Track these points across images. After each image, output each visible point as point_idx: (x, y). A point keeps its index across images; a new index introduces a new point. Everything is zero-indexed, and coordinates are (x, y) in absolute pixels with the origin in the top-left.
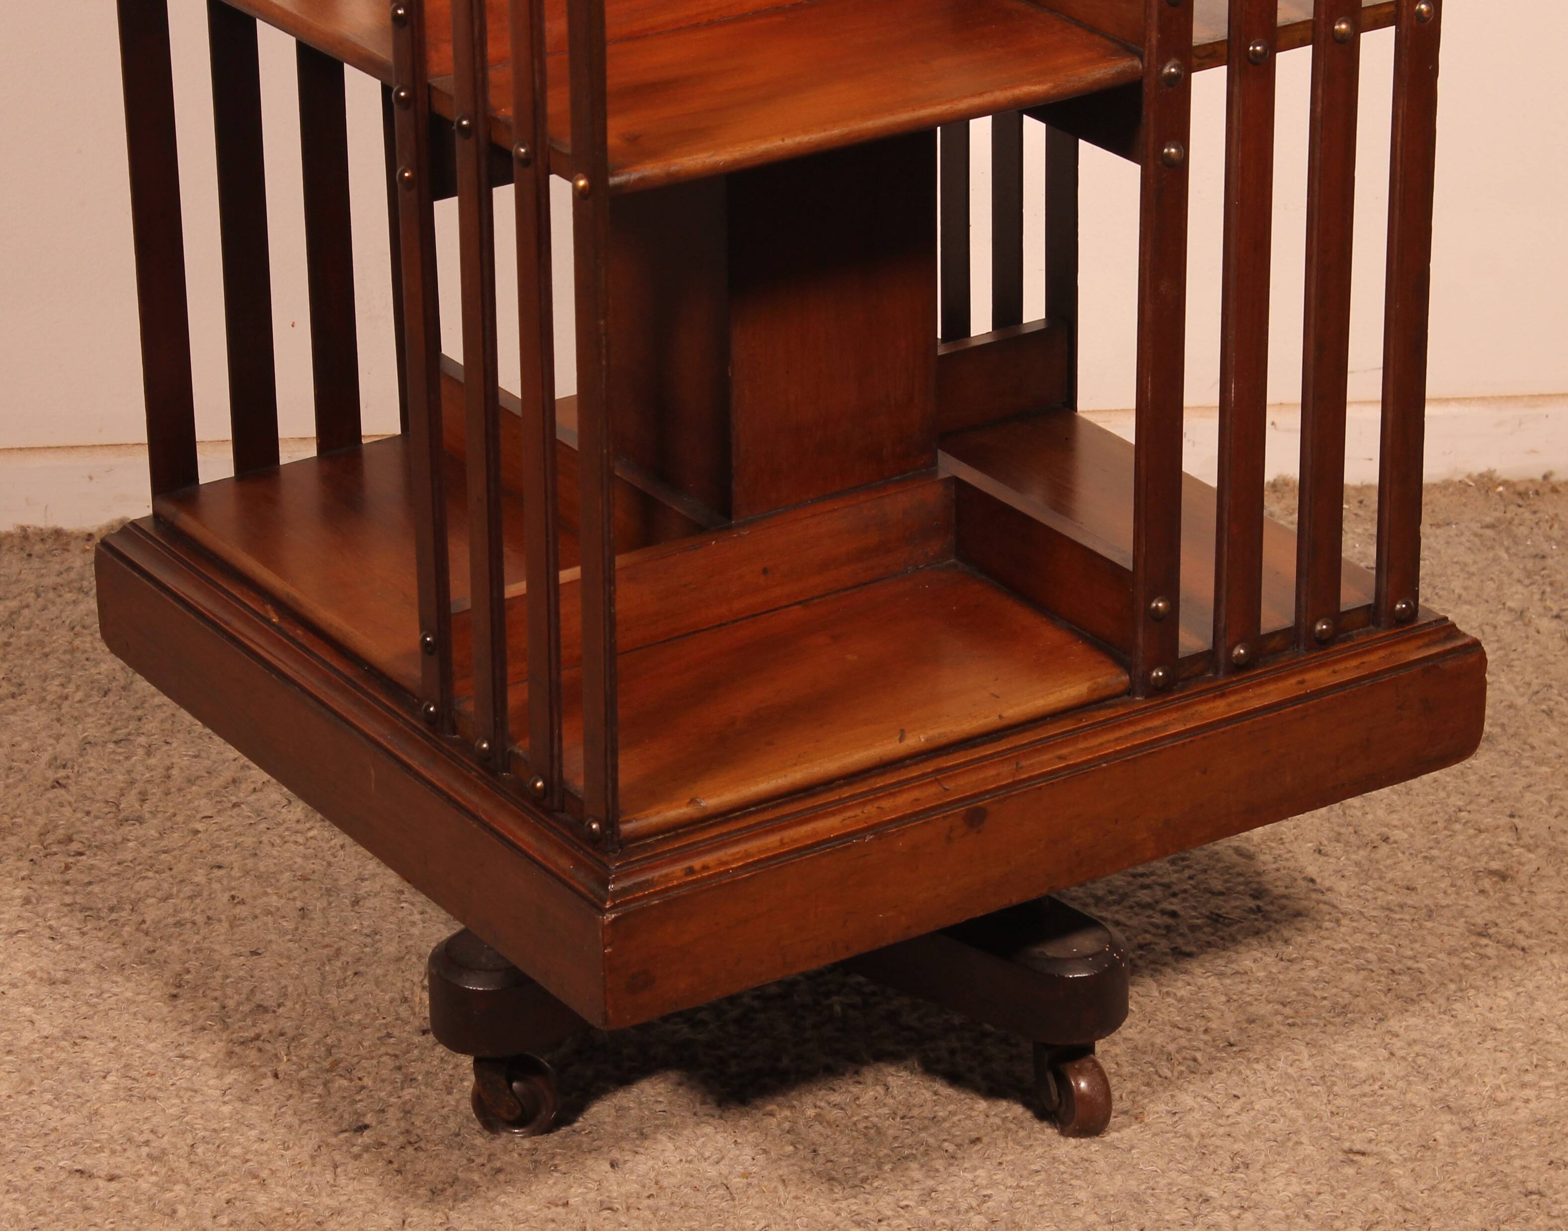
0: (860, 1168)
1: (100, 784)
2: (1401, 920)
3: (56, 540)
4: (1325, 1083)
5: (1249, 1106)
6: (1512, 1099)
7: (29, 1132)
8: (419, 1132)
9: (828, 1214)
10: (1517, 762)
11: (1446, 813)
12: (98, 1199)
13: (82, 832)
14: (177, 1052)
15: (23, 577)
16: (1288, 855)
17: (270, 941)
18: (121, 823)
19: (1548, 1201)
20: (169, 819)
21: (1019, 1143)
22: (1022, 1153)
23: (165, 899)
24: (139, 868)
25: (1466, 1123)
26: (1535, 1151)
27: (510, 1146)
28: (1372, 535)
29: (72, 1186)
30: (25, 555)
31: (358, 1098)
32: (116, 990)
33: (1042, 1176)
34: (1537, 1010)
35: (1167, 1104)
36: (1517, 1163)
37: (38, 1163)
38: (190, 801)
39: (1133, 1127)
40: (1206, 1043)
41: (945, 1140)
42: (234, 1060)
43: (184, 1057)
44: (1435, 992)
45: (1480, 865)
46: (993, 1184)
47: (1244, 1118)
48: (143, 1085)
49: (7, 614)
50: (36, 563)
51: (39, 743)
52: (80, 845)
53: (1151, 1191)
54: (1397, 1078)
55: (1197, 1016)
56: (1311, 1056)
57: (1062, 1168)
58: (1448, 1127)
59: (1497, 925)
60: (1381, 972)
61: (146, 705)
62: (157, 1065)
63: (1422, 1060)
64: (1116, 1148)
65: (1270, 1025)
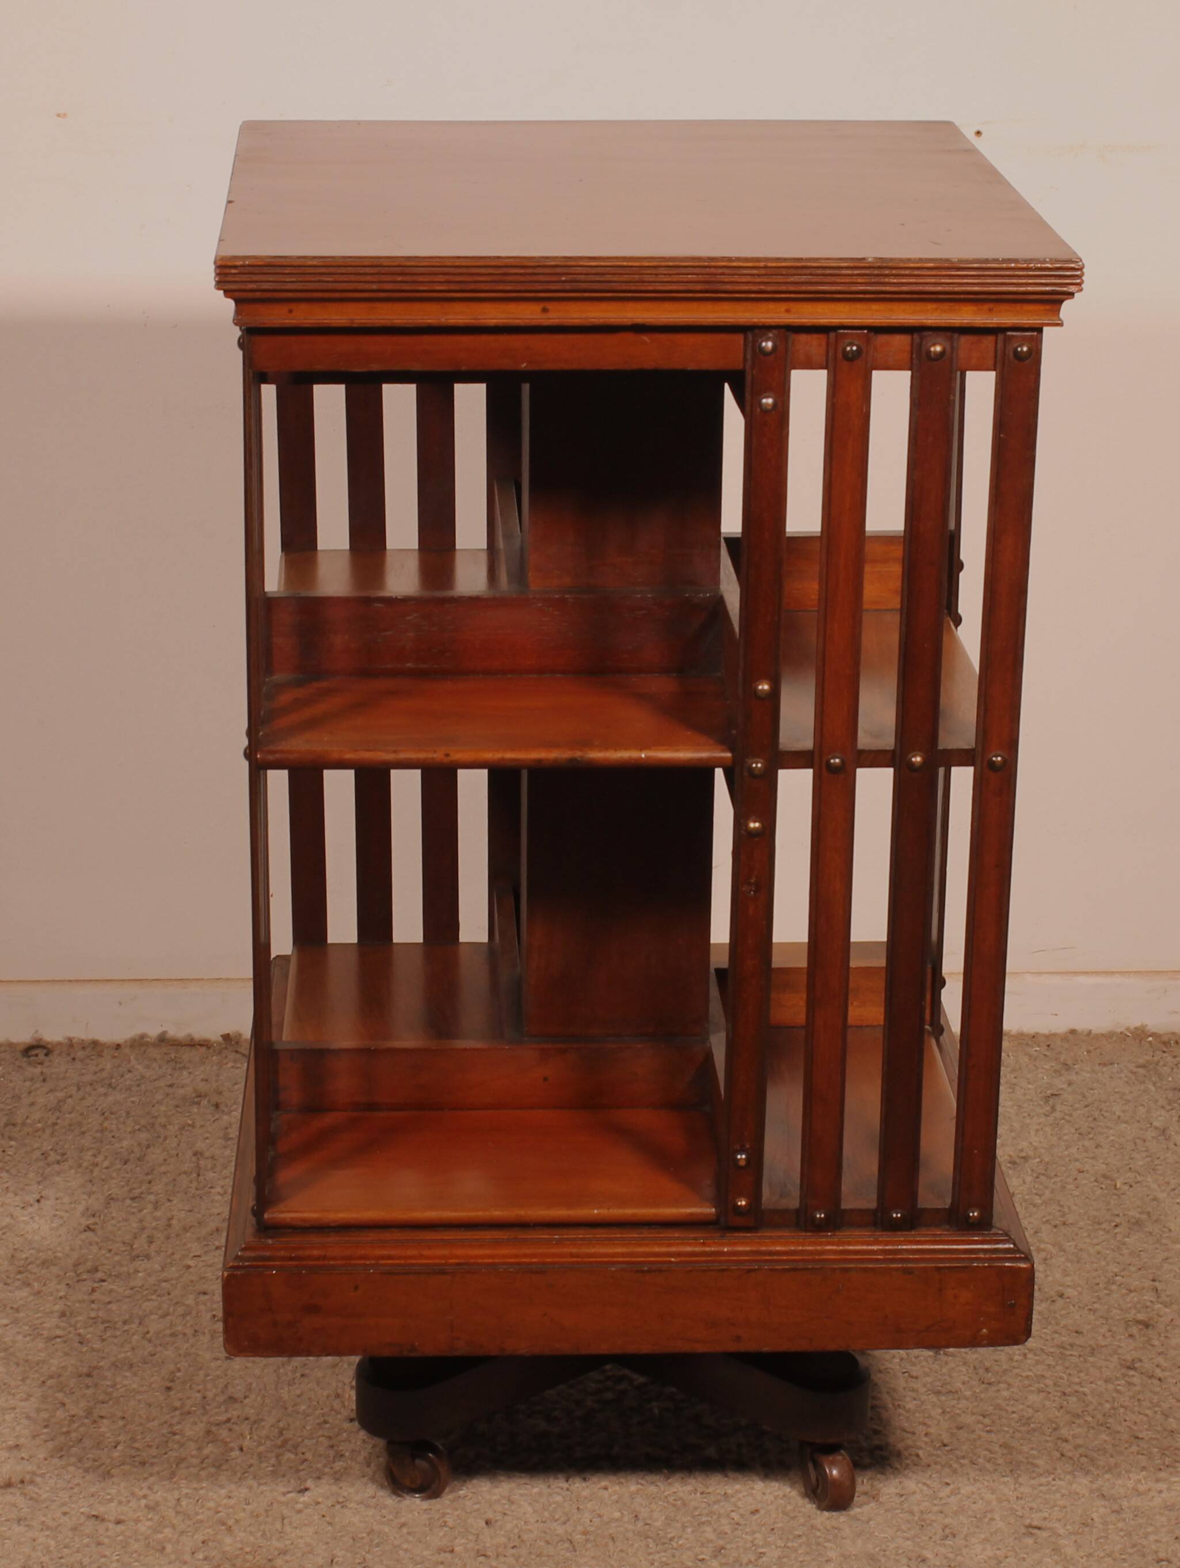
0: (669, 1530)
2: (1071, 1355)
3: (93, 1048)
5: (956, 1491)
6: (1149, 1490)
7: (59, 1486)
10: (1158, 1241)
11: (1106, 1277)
12: (108, 1537)
13: (104, 1265)
14: (169, 1430)
18: (134, 1258)
20: (169, 1256)
21: (787, 1515)
22: (789, 1522)
23: (164, 1316)
24: (145, 1292)
25: (1116, 1507)
26: (1165, 1529)
27: (412, 1507)
29: (89, 1526)
30: (69, 1058)
31: (301, 1467)
33: (804, 1539)
35: (896, 1488)
36: (1152, 1538)
37: (65, 1509)
38: (185, 1244)
39: (871, 1505)
40: (926, 1443)
42: (211, 1437)
43: (173, 1433)
45: (1130, 1316)
46: (767, 1544)
47: (953, 1500)
48: (144, 1454)
49: (55, 1102)
50: (78, 1065)
52: (103, 1274)
53: (882, 1553)
55: (920, 1423)
58: (1102, 1510)
59: (1140, 1361)
60: (1056, 1393)
62: (154, 1439)
63: (1084, 1460)
64: (859, 1520)
65: (973, 1432)
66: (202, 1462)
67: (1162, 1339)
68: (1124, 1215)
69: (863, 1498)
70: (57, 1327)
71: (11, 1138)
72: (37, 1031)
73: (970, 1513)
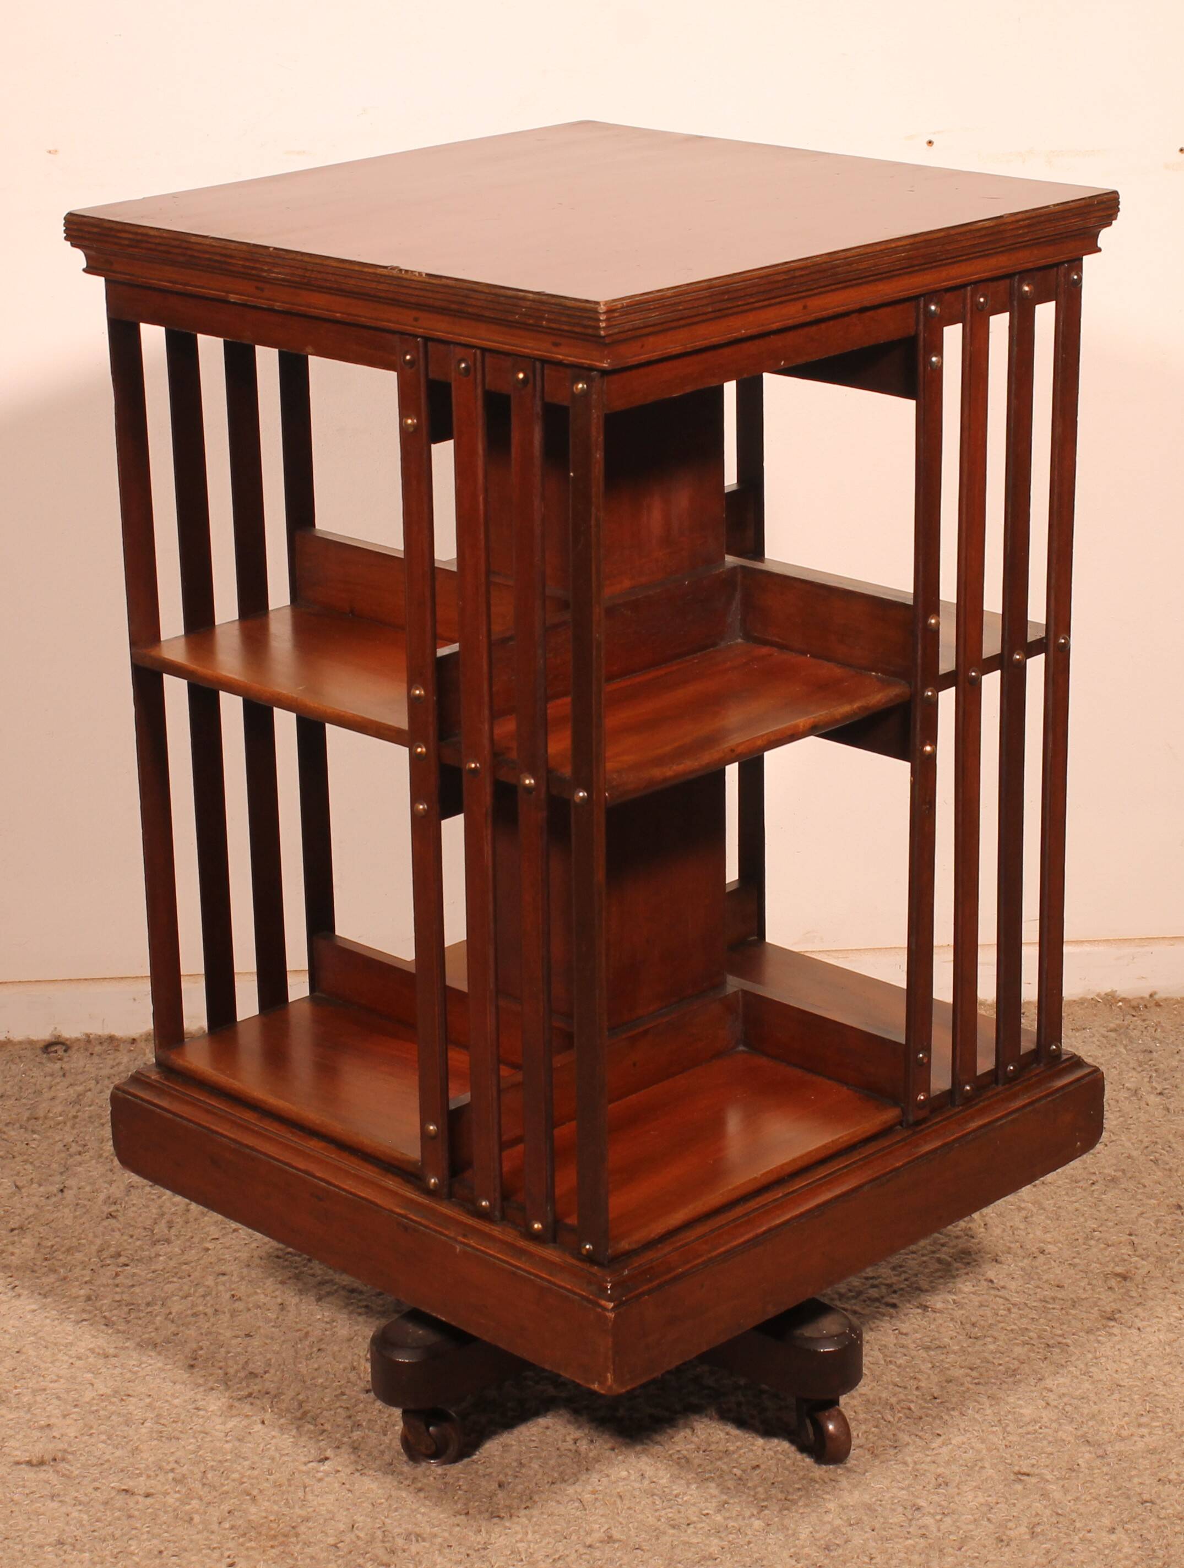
0: (674, 1487)
1: (140, 1216)
2: (1054, 1309)
3: (109, 1043)
4: (1001, 1424)
5: (948, 1442)
6: (1132, 1435)
7: (89, 1462)
9: (651, 1520)
11: (1084, 1232)
12: (138, 1510)
13: (127, 1249)
14: (193, 1406)
15: (86, 1069)
17: (259, 1327)
18: (154, 1243)
19: (1158, 1507)
20: (188, 1240)
21: (786, 1469)
22: (789, 1476)
23: (186, 1297)
24: (166, 1275)
25: (1100, 1452)
26: (1148, 1472)
27: (428, 1472)
29: (120, 1501)
30: (88, 1054)
31: (321, 1438)
32: (152, 1362)
34: (1150, 1372)
36: (1136, 1480)
37: (97, 1484)
38: (203, 1227)
40: (917, 1397)
41: (734, 1467)
42: (234, 1412)
43: (198, 1409)
44: (1078, 1359)
45: (1108, 1270)
47: (945, 1450)
48: (170, 1429)
49: (75, 1096)
50: (96, 1059)
51: (97, 1187)
52: (126, 1259)
54: (1052, 1421)
55: (911, 1378)
56: (991, 1405)
59: (1120, 1311)
60: (1040, 1345)
62: (179, 1414)
63: (1069, 1408)
65: (962, 1384)
66: (226, 1436)
67: (1140, 1290)
68: (1100, 1173)
69: (858, 1451)
70: (84, 1311)
71: (34, 1132)
72: (56, 1028)
73: (961, 1462)
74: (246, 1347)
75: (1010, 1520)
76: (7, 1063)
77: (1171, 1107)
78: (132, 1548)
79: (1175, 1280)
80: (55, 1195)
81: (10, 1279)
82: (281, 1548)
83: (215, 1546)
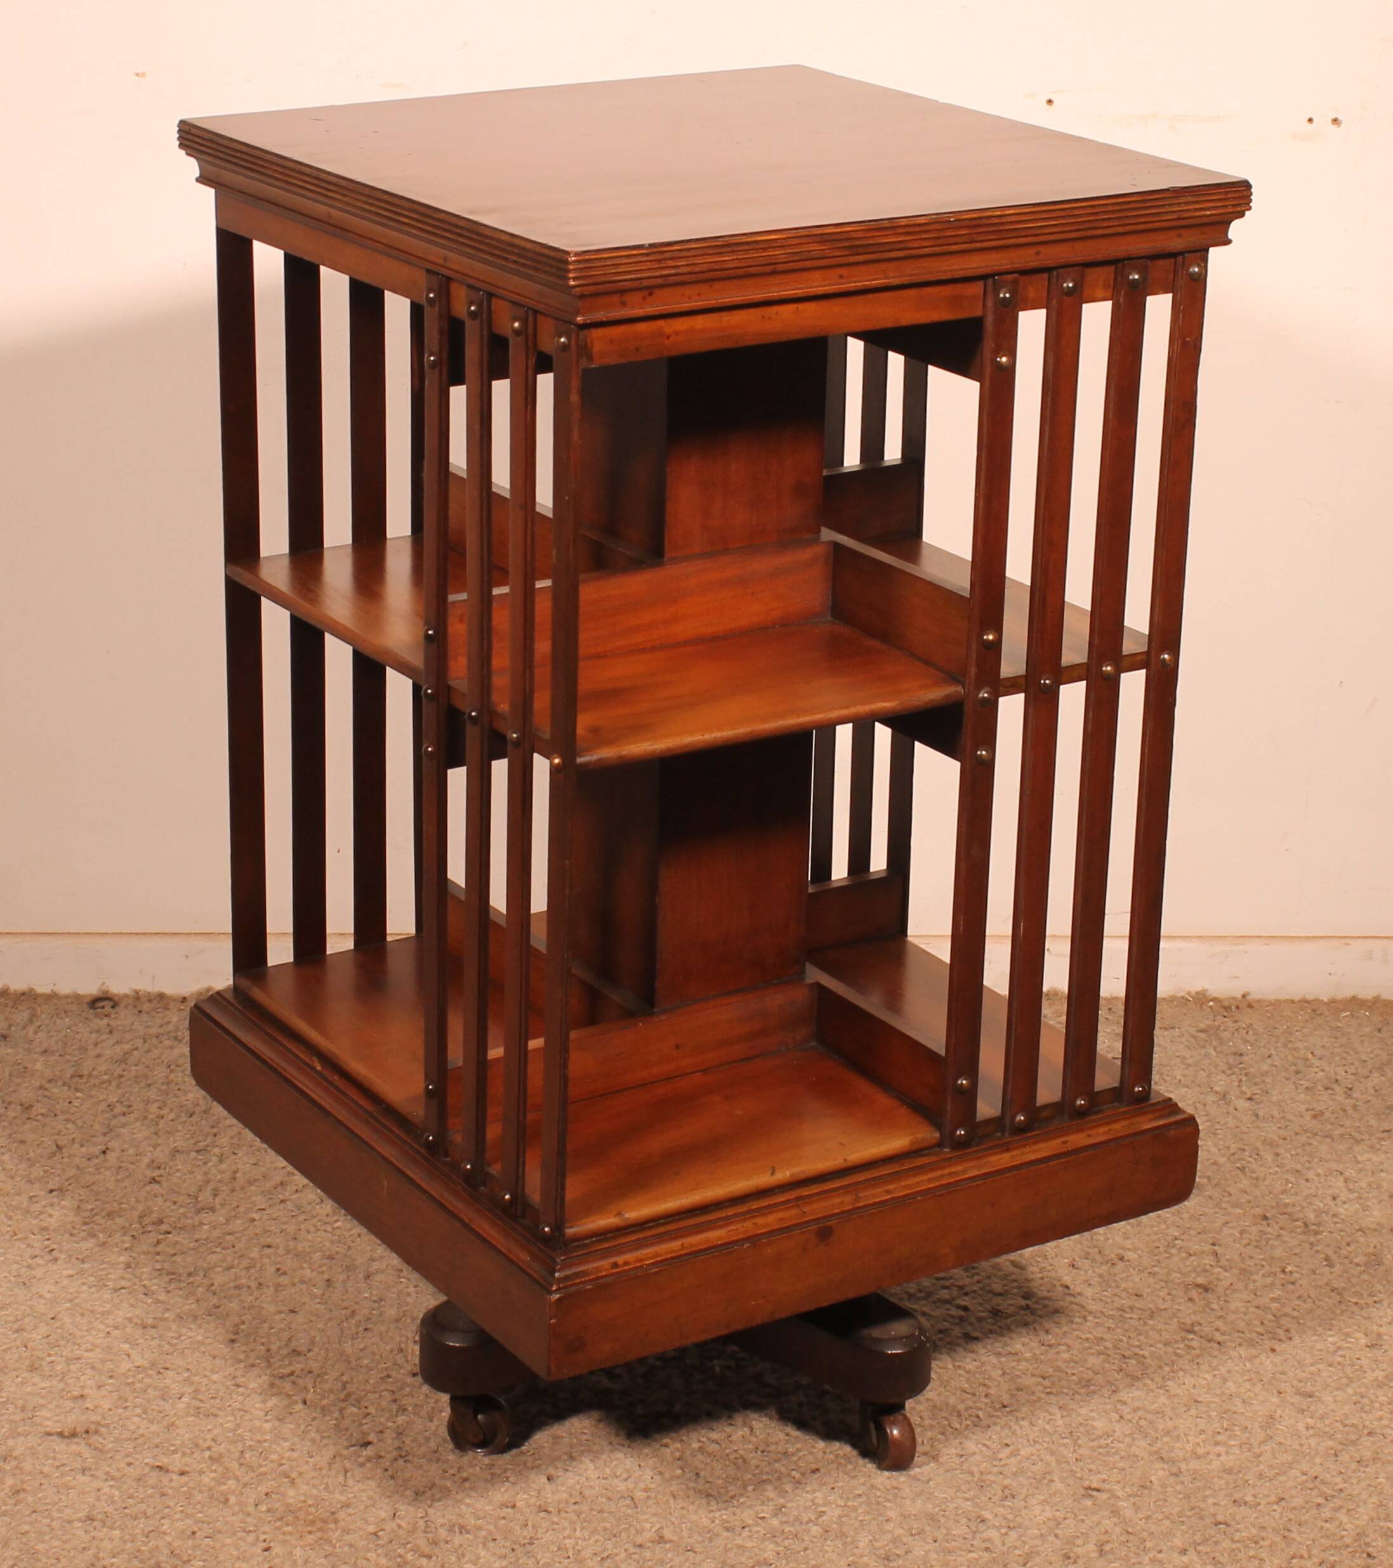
0: (730, 1488)
1: (185, 1182)
2: (1131, 1318)
3: (159, 1001)
4: (1072, 1436)
5: (1016, 1452)
6: (1208, 1453)
7: (123, 1436)
8: (408, 1448)
9: (705, 1521)
11: (1165, 1240)
12: (172, 1488)
13: (170, 1216)
14: (233, 1382)
15: (134, 1027)
16: (1050, 1268)
17: (304, 1303)
18: (198, 1211)
19: (1232, 1530)
20: (234, 1209)
21: (847, 1474)
22: (849, 1481)
23: (229, 1268)
24: (210, 1245)
25: (1174, 1470)
26: (1223, 1492)
27: (474, 1462)
28: (1117, 1034)
29: (153, 1478)
30: (136, 1011)
31: (364, 1422)
32: (190, 1334)
33: (864, 1498)
34: (1228, 1389)
35: (956, 1449)
36: (1210, 1501)
37: (129, 1459)
38: (249, 1197)
39: (932, 1465)
40: (986, 1404)
42: (275, 1390)
43: (238, 1386)
44: (1154, 1372)
45: (1190, 1279)
46: (827, 1503)
47: (1013, 1460)
48: (208, 1406)
49: (122, 1054)
50: (144, 1017)
51: (141, 1150)
52: (168, 1226)
53: (942, 1513)
54: (1125, 1435)
55: (980, 1384)
56: (1062, 1417)
57: (878, 1493)
58: (1161, 1473)
59: (1200, 1324)
60: (1115, 1356)
61: (220, 1125)
62: (218, 1391)
63: (1143, 1422)
64: (918, 1480)
65: (1033, 1393)
66: (266, 1415)
67: (1221, 1303)
69: (923, 1458)
70: (122, 1278)
71: (77, 1090)
72: (104, 983)
73: (1029, 1474)
74: (290, 1323)
75: (1078, 1537)
76: (52, 1017)
77: (1261, 1114)
78: (165, 1527)
79: (1258, 1293)
80: (97, 1157)
81: (47, 1243)
82: (319, 1534)
83: (251, 1528)
